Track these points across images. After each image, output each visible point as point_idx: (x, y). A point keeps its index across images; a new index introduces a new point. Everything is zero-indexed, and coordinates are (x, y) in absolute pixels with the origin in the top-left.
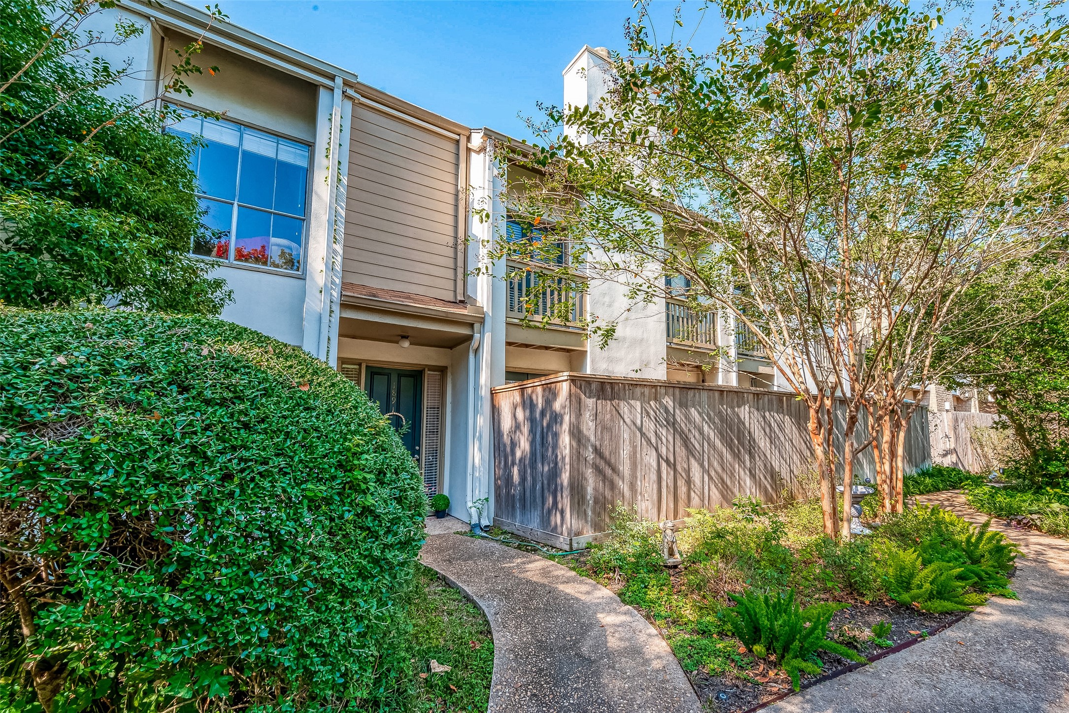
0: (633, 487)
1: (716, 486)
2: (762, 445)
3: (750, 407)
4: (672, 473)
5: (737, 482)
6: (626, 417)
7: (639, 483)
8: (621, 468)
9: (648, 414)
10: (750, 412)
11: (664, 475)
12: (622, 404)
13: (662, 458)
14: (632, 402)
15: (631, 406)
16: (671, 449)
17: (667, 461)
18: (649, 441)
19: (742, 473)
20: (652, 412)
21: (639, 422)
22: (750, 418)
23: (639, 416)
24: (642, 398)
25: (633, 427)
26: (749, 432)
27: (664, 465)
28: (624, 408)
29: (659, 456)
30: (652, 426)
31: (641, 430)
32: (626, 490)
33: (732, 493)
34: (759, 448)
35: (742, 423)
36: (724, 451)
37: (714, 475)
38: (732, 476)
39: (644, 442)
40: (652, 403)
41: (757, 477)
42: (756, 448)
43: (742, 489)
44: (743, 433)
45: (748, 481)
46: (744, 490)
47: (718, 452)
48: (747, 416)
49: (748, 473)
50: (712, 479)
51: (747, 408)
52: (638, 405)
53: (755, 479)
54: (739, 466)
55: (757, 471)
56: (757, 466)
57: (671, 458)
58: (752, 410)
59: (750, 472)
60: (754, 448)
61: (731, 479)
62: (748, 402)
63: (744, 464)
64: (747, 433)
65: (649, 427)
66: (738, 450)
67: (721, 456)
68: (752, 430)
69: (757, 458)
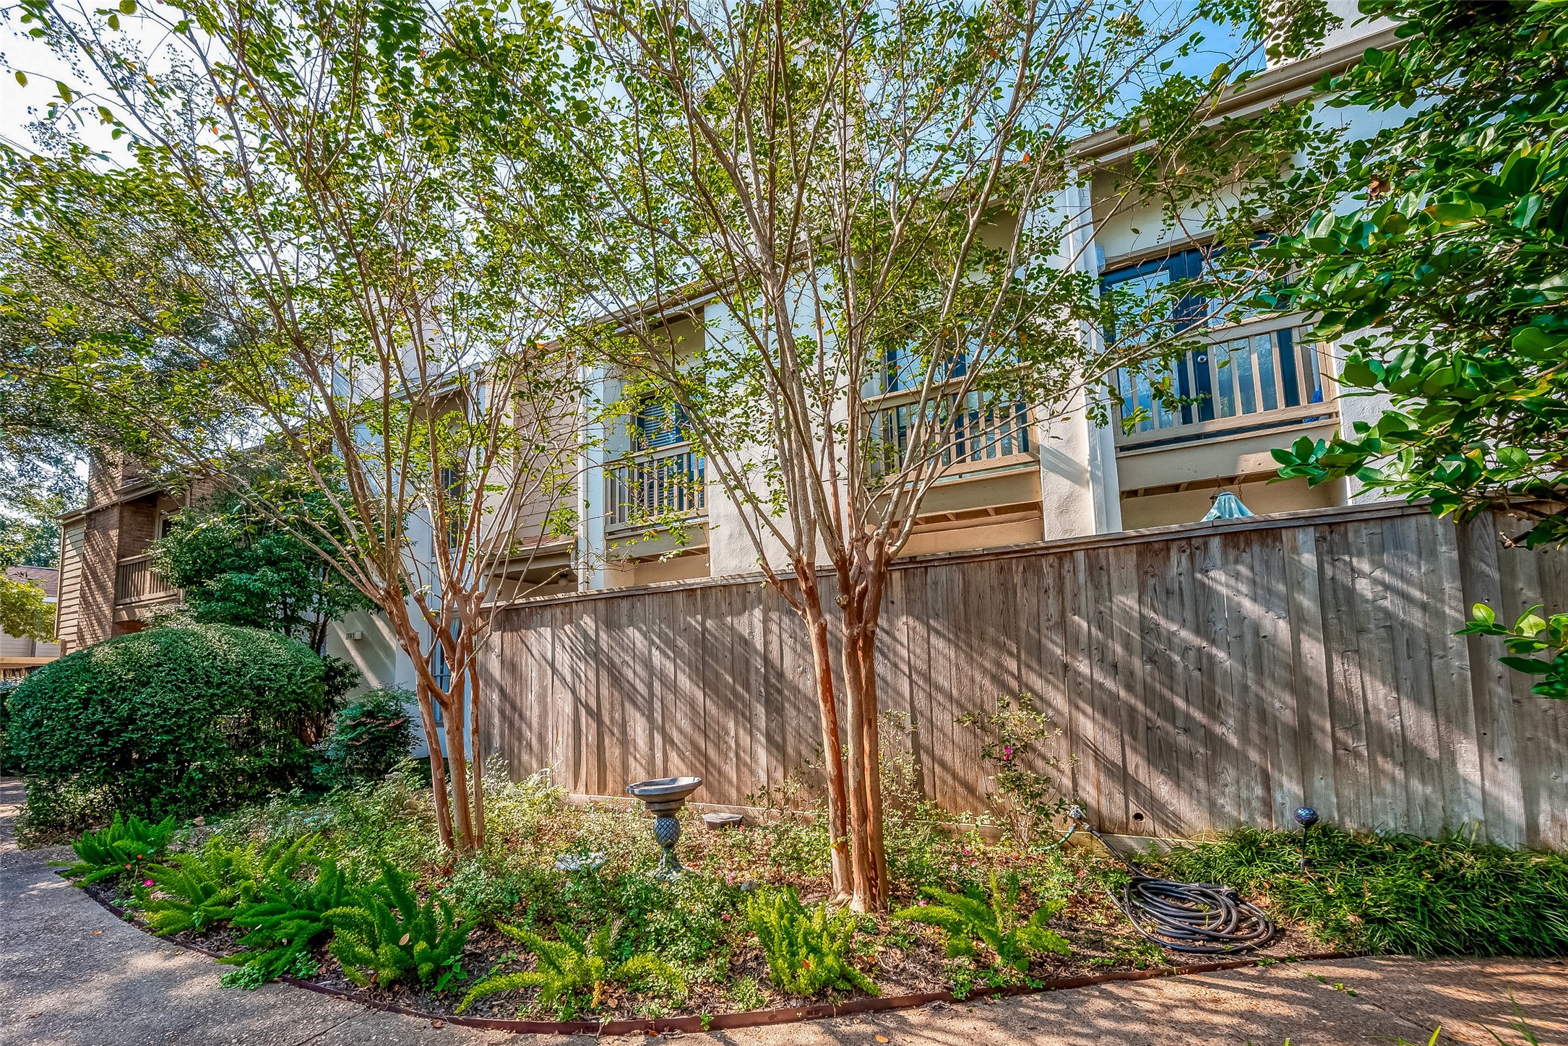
0: (542, 739)
1: (681, 755)
3: (766, 612)
4: (594, 726)
5: (732, 755)
6: (535, 652)
7: (550, 735)
8: (528, 713)
9: (563, 644)
10: (766, 621)
11: (584, 727)
12: (529, 633)
13: (580, 702)
14: (542, 630)
15: (540, 634)
16: (593, 690)
17: (588, 709)
18: (563, 681)
19: (745, 739)
20: (566, 640)
21: (549, 655)
22: (767, 631)
23: (550, 647)
24: (553, 622)
25: (544, 663)
26: (766, 660)
27: (583, 712)
28: (532, 639)
29: (577, 700)
30: (567, 658)
31: (553, 666)
32: (534, 742)
33: (720, 772)
34: (796, 690)
35: (746, 643)
36: (699, 695)
37: (675, 735)
38: (719, 742)
39: (557, 682)
40: (567, 627)
41: (790, 750)
42: (786, 692)
43: (744, 769)
44: (747, 661)
45: (762, 754)
46: (752, 772)
47: (684, 696)
48: (759, 628)
49: (763, 740)
50: (672, 742)
51: (758, 613)
52: (547, 632)
53: (784, 754)
54: (737, 723)
55: (791, 740)
56: (789, 729)
57: (593, 704)
58: (774, 616)
59: (769, 738)
60: (780, 692)
61: (717, 746)
62: (760, 602)
63: (750, 721)
64: (759, 663)
65: (564, 660)
66: (734, 692)
67: (692, 704)
68: (775, 655)
69: (790, 711)
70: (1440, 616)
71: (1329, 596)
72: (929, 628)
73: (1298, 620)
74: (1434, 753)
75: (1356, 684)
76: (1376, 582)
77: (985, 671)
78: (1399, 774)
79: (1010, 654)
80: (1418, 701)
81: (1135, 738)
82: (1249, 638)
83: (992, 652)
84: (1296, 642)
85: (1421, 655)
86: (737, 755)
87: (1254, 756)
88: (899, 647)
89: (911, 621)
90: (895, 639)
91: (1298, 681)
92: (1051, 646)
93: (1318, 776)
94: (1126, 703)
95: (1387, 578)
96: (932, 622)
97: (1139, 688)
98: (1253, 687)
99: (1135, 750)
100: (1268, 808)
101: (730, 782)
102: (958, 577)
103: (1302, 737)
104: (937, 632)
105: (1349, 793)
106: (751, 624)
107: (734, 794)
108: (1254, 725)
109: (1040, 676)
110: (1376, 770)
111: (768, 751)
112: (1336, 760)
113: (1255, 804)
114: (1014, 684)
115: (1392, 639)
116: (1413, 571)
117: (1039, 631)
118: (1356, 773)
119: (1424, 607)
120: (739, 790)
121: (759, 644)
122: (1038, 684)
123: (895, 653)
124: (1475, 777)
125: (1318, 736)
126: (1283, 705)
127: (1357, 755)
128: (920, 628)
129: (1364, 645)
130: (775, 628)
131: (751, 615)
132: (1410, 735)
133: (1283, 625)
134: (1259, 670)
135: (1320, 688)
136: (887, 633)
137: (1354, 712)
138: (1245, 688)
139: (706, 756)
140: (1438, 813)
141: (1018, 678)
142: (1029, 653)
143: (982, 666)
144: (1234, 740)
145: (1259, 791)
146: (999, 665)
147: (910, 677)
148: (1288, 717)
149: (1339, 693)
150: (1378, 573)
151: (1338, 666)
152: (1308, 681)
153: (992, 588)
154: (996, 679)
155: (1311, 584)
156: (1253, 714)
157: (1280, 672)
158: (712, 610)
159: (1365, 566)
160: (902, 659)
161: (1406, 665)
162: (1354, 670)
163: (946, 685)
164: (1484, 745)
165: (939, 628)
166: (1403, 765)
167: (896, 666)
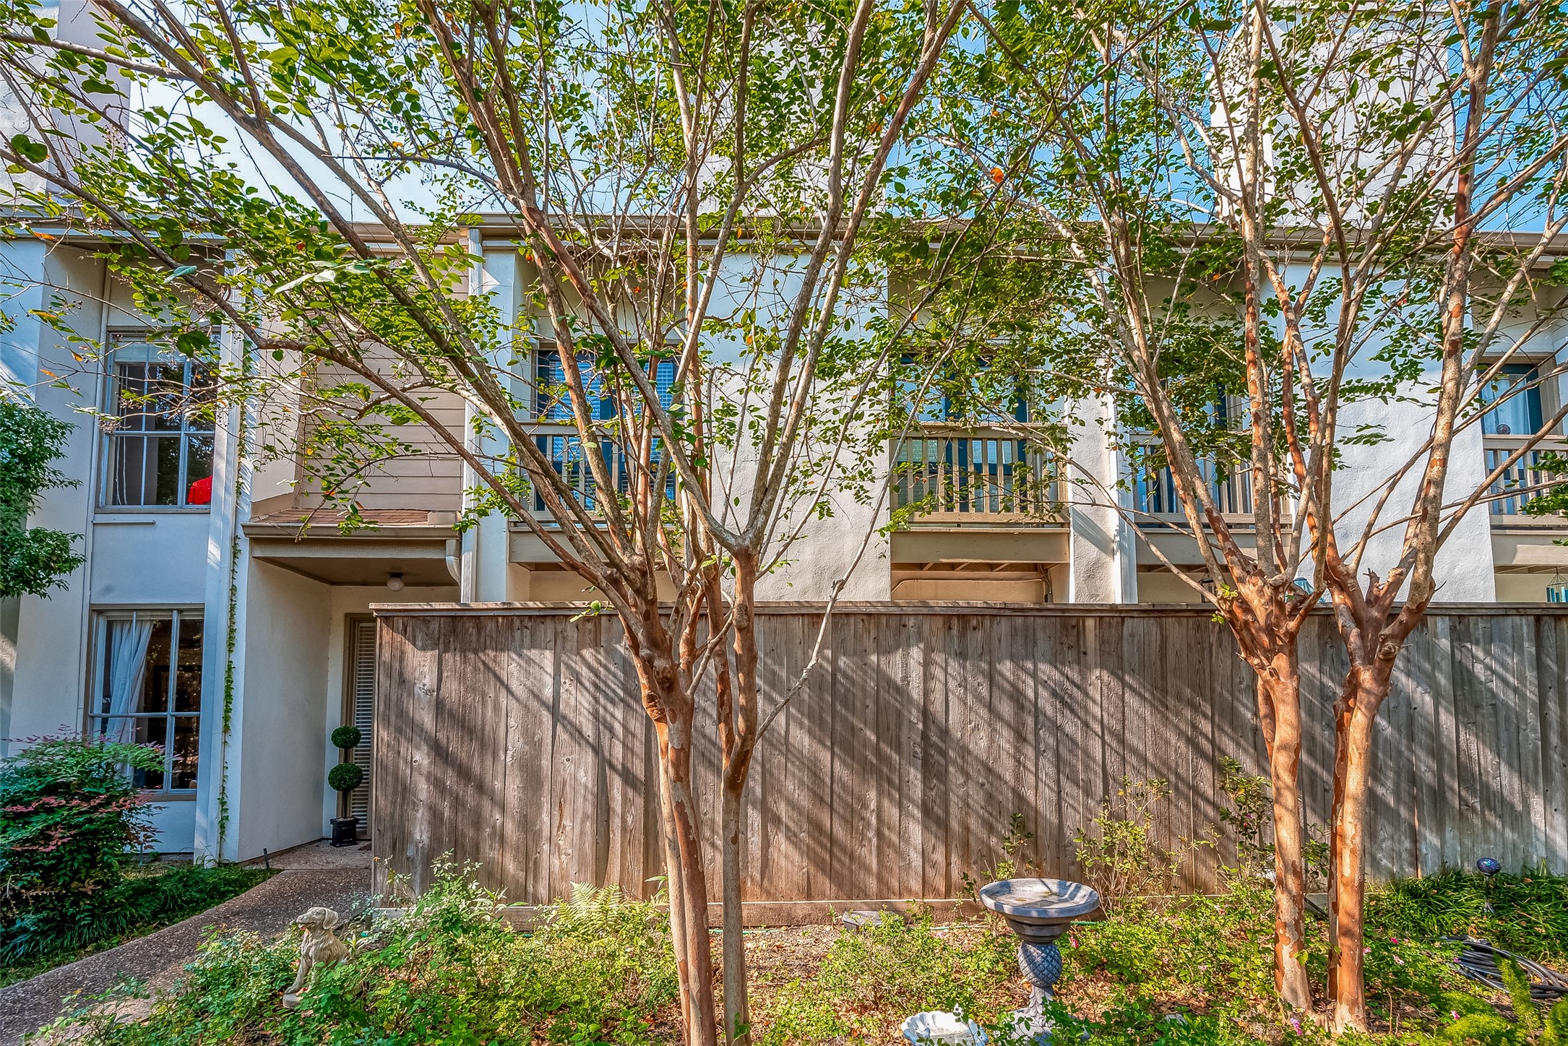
0: (527, 824)
1: (792, 837)
2: (979, 744)
3: (928, 652)
4: (640, 801)
5: (871, 834)
6: (514, 685)
7: (545, 818)
8: (498, 785)
9: (577, 678)
10: (927, 664)
11: (617, 805)
12: (504, 657)
13: (612, 766)
14: (533, 654)
15: (529, 661)
16: (639, 748)
17: (628, 777)
18: (576, 733)
19: (893, 813)
20: (585, 672)
21: (548, 693)
22: (927, 677)
23: (549, 681)
24: (558, 643)
25: (535, 704)
26: (926, 713)
27: (617, 784)
28: (510, 666)
29: (604, 763)
30: (585, 701)
31: (554, 709)
32: (511, 829)
33: (852, 857)
34: (965, 751)
35: (901, 692)
36: (825, 756)
37: (782, 810)
38: (852, 818)
39: (563, 735)
40: (588, 653)
41: (954, 825)
42: (951, 753)
43: (890, 852)
44: (899, 714)
45: (916, 832)
46: (899, 853)
47: (800, 757)
48: (916, 673)
49: (918, 813)
50: (777, 820)
51: (916, 653)
52: (547, 659)
53: (947, 829)
54: (880, 794)
55: (954, 811)
56: (953, 798)
57: (639, 770)
58: (939, 658)
59: (926, 810)
60: (943, 753)
61: (849, 823)
62: (920, 639)
63: (900, 790)
64: (915, 715)
65: (577, 703)
66: (878, 753)
67: (813, 769)
68: (937, 706)
69: (956, 777)
70: (1523, 697)
71: (1458, 677)
72: (1124, 684)
73: (1437, 696)
74: (1519, 808)
75: (1474, 751)
76: (1488, 668)
77: (1181, 733)
78: (1499, 825)
79: (1205, 716)
80: (1510, 765)
81: (1314, 799)
82: (1403, 709)
83: (1188, 713)
84: (1437, 713)
85: (1513, 729)
86: (879, 834)
87: (1404, 812)
88: (1090, 704)
89: (1105, 675)
90: (1086, 694)
91: (1437, 750)
92: (1242, 709)
93: (1448, 829)
94: (1308, 767)
95: (1494, 665)
96: (1127, 678)
97: (1319, 753)
98: (1406, 753)
99: (1314, 811)
100: (1416, 859)
101: (868, 869)
102: (1155, 631)
103: (1438, 796)
104: (1133, 689)
105: (1468, 842)
106: (906, 665)
107: (872, 884)
108: (1404, 786)
109: (1232, 739)
110: (1485, 822)
111: (926, 828)
112: (1461, 813)
113: (1404, 855)
114: (1207, 747)
115: (1496, 715)
116: (1509, 660)
117: (1232, 694)
118: (1473, 825)
119: (1515, 690)
120: (880, 879)
121: (916, 693)
122: (1230, 747)
123: (1087, 711)
124: (1541, 825)
125: (1449, 794)
126: (1425, 767)
127: (1474, 810)
128: (1115, 684)
129: (1479, 719)
130: (939, 673)
131: (906, 655)
132: (1506, 793)
133: (1428, 698)
134: (1411, 738)
135: (1451, 754)
136: (1078, 687)
137: (1473, 774)
138: (1400, 753)
139: (832, 838)
140: (1520, 854)
141: (1212, 742)
142: (1221, 715)
143: (1176, 727)
144: (1391, 801)
145: (1407, 844)
146: (1194, 727)
147: (1102, 738)
148: (1429, 777)
149: (1463, 758)
150: (1488, 660)
151: (1462, 737)
152: (1441, 746)
153: (1189, 646)
154: (1191, 742)
155: (1445, 665)
156: (1404, 776)
157: (1423, 738)
158: (850, 644)
159: (1480, 654)
160: (1094, 717)
161: (1503, 735)
162: (1472, 738)
163: (1141, 747)
164: (1547, 800)
165: (1135, 685)
166: (1501, 817)
167: (1086, 725)
